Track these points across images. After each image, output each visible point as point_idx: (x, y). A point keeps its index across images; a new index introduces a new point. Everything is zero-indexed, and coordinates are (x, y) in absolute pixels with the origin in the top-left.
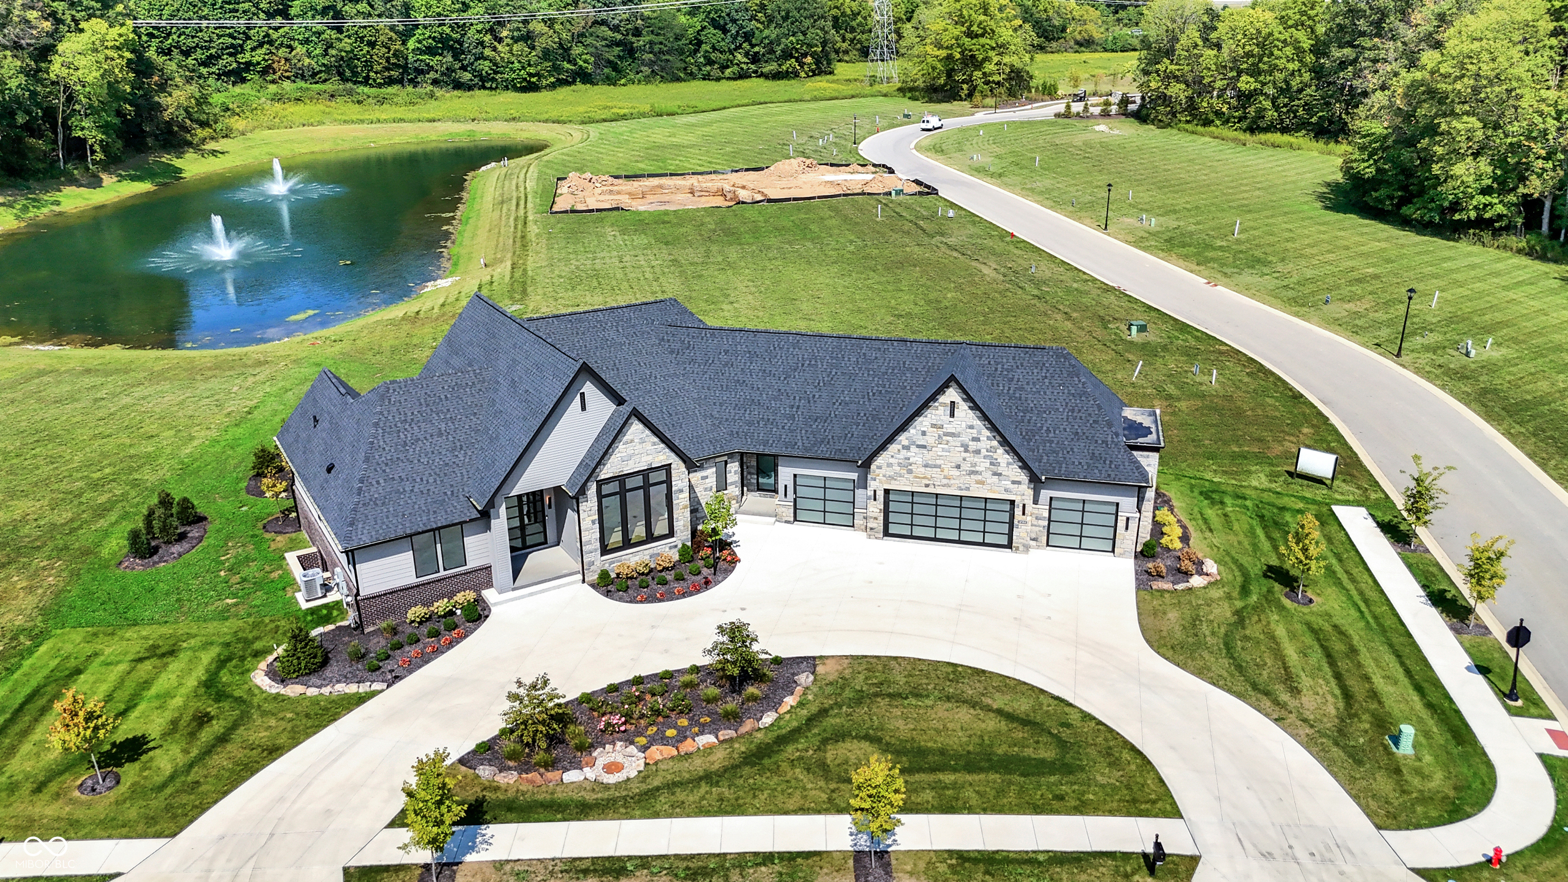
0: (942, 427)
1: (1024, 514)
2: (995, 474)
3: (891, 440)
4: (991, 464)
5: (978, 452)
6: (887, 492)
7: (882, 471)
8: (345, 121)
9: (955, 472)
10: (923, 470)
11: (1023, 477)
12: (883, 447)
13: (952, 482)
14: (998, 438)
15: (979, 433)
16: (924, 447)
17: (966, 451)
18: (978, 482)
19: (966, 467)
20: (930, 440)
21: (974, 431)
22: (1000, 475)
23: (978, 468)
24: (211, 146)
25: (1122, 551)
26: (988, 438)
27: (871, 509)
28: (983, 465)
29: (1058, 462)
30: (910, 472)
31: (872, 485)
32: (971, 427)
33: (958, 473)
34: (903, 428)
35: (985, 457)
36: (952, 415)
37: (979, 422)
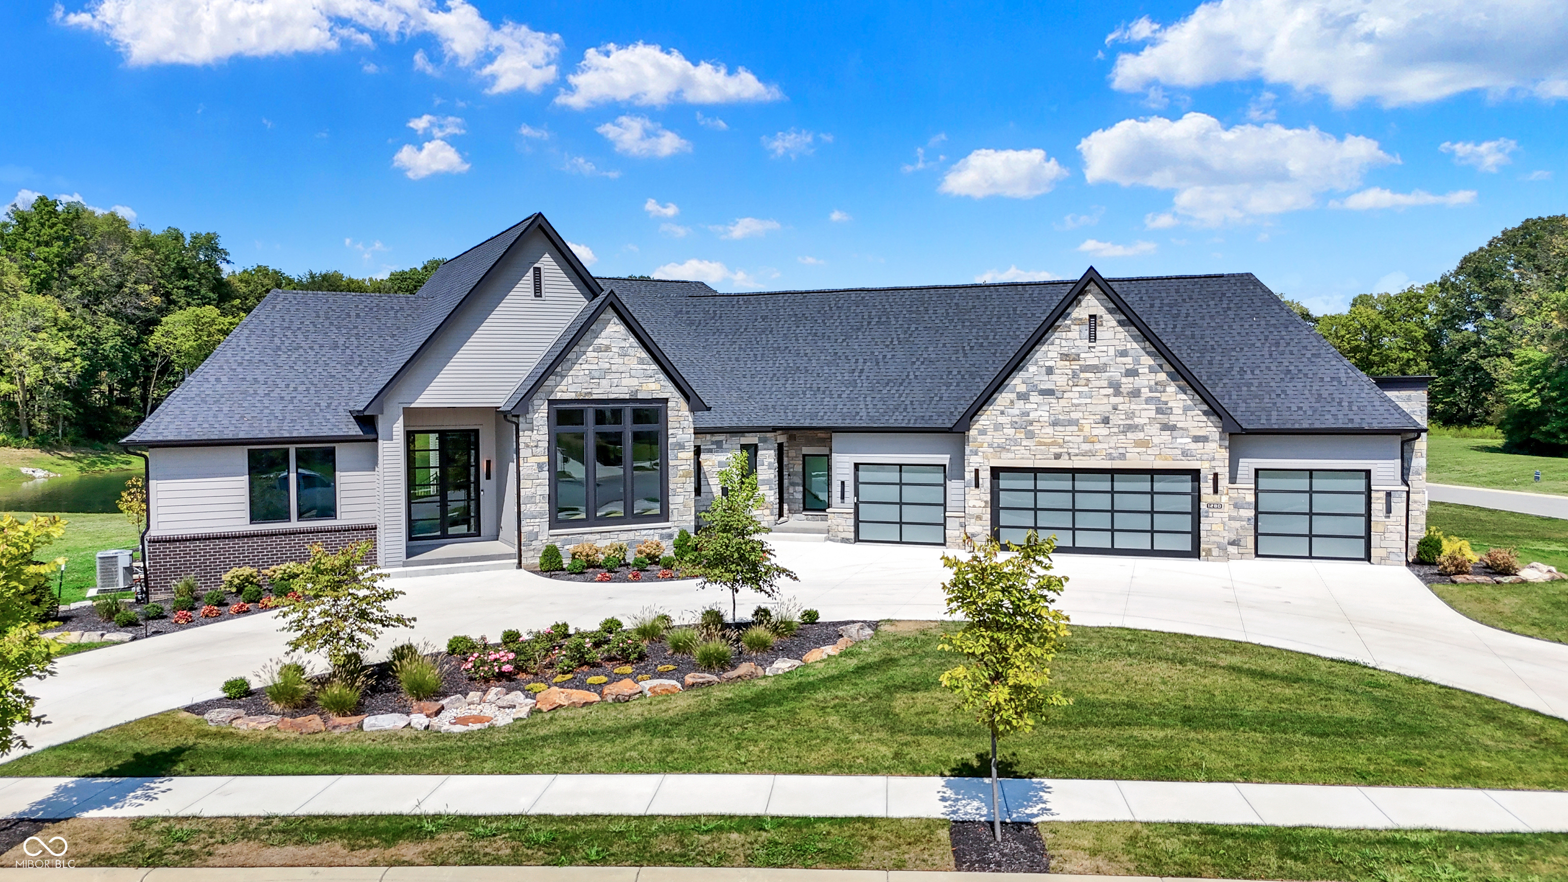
0: (1077, 358)
1: (1216, 491)
2: (1165, 427)
3: (998, 385)
4: (1159, 411)
5: (1135, 393)
6: (995, 472)
7: (988, 438)
9: (1102, 431)
10: (1049, 430)
11: (1210, 428)
12: (986, 399)
13: (1098, 446)
14: (1167, 367)
15: (1137, 361)
16: (1050, 392)
17: (1117, 393)
18: (1138, 443)
19: (1118, 419)
20: (1060, 380)
21: (1129, 360)
22: (1173, 428)
23: (1137, 421)
25: (1383, 553)
26: (1151, 370)
27: (971, 502)
28: (1145, 414)
29: (1264, 409)
30: (1030, 435)
31: (973, 462)
32: (1124, 353)
33: (1105, 431)
34: (1017, 364)
35: (1148, 401)
36: (1093, 337)
37: (1135, 345)
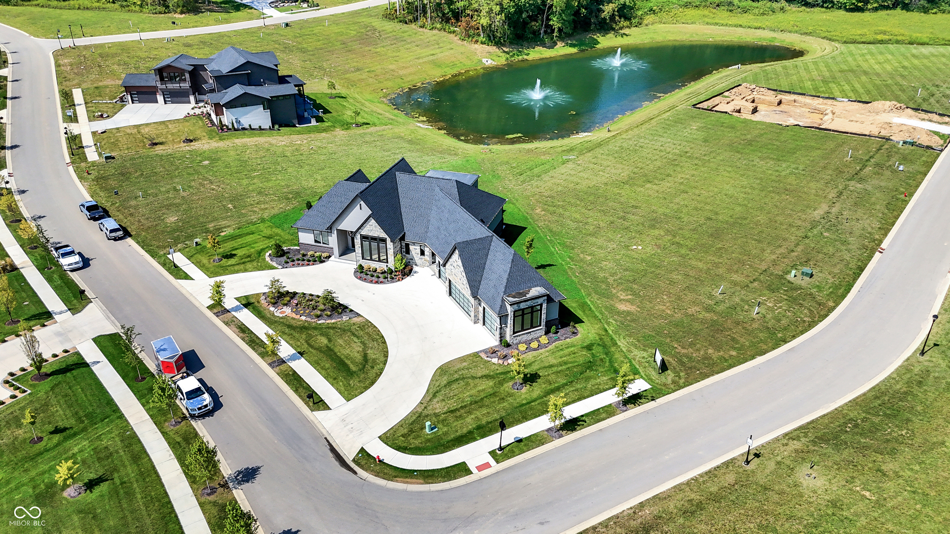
0: (457, 263)
4: (465, 283)
6: (450, 279)
7: (448, 270)
8: (707, 24)
13: (458, 284)
15: (462, 270)
16: (454, 267)
18: (462, 288)
24: (626, 31)
30: (452, 275)
34: (450, 257)
35: (463, 280)
36: (458, 260)
37: (462, 266)
